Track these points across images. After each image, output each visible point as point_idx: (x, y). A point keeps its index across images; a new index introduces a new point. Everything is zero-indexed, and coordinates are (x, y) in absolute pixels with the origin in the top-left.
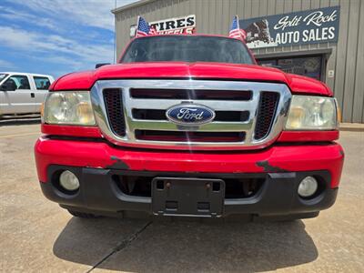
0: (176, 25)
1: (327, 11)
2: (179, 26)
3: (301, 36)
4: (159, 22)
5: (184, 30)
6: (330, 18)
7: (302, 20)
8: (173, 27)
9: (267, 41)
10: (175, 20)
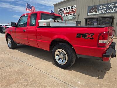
3: (107, 11)
4: (66, 7)
6: (116, 5)
7: (107, 6)
8: (70, 9)
9: (96, 12)
10: (70, 7)
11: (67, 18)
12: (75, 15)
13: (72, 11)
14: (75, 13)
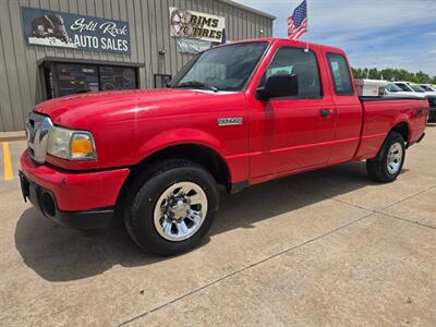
1: (120, 24)
3: (100, 43)
6: (122, 32)
7: (98, 26)
9: (65, 41)
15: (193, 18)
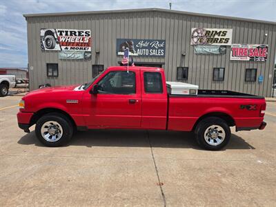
0: (77, 34)
1: (161, 42)
2: (79, 35)
3: (149, 52)
4: (64, 30)
5: (83, 38)
6: (162, 46)
7: (149, 44)
9: (133, 52)
10: (77, 31)
11: (69, 55)
12: (90, 50)
13: (81, 41)
14: (90, 48)
15: (208, 32)
